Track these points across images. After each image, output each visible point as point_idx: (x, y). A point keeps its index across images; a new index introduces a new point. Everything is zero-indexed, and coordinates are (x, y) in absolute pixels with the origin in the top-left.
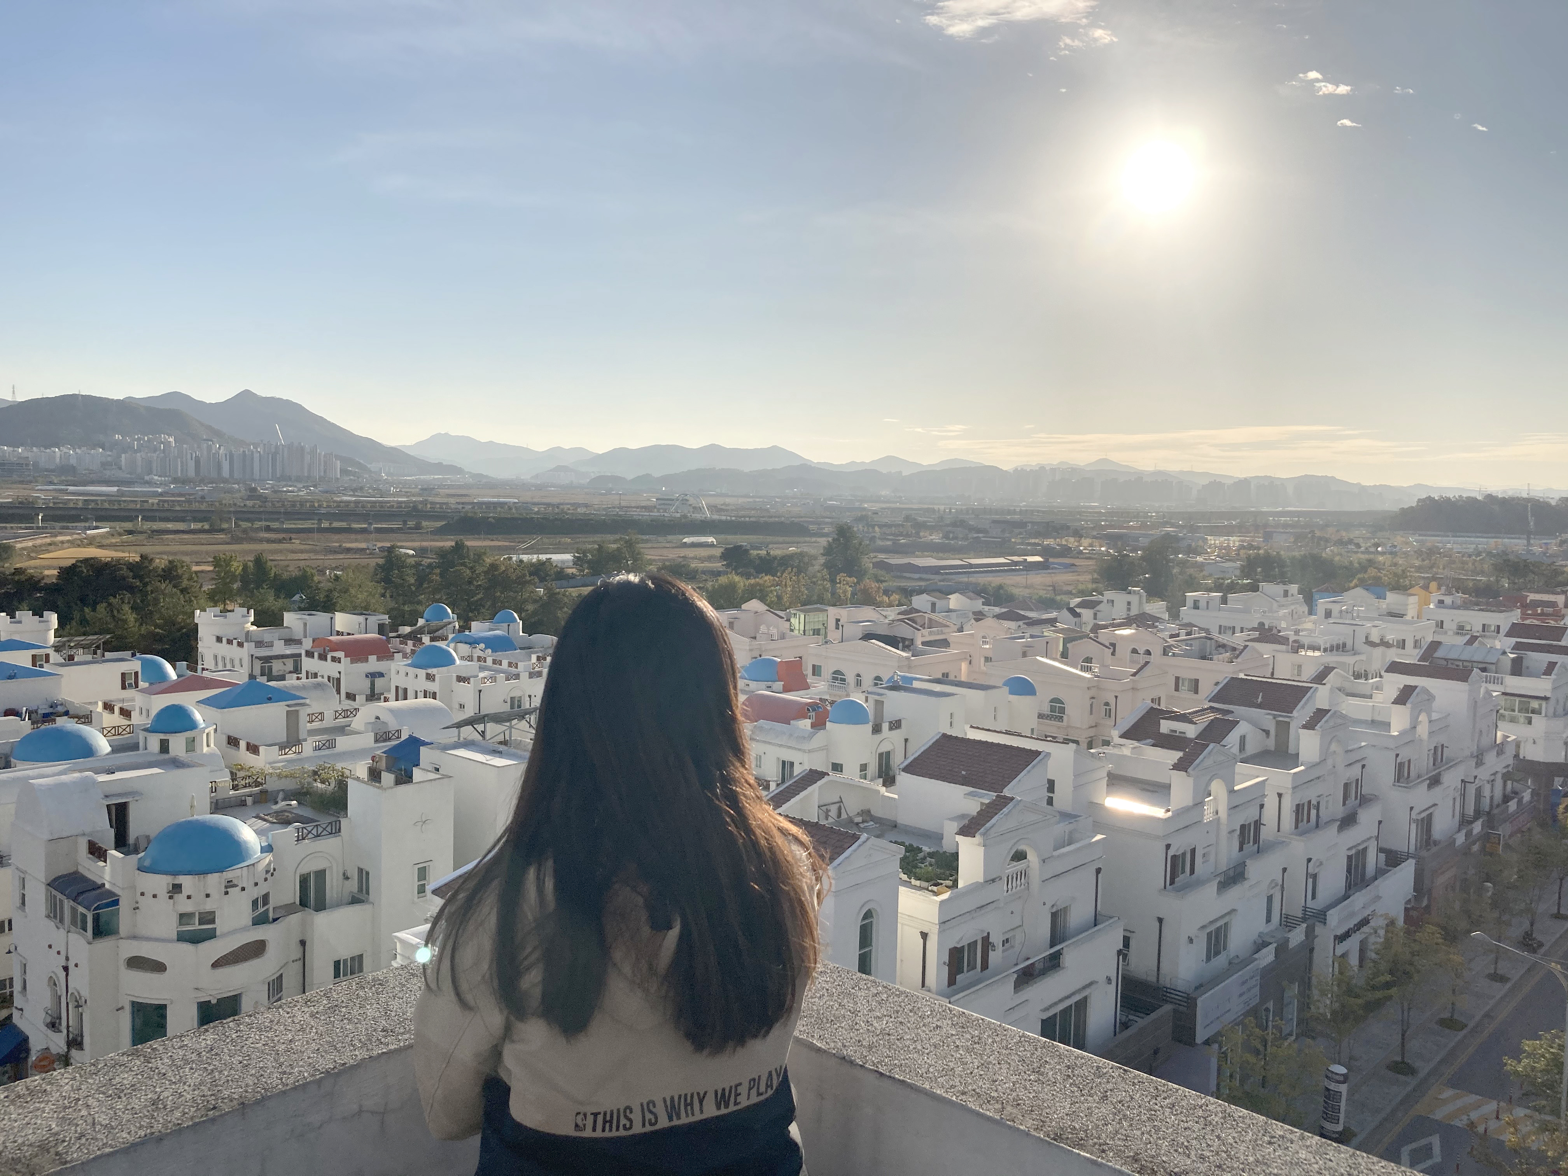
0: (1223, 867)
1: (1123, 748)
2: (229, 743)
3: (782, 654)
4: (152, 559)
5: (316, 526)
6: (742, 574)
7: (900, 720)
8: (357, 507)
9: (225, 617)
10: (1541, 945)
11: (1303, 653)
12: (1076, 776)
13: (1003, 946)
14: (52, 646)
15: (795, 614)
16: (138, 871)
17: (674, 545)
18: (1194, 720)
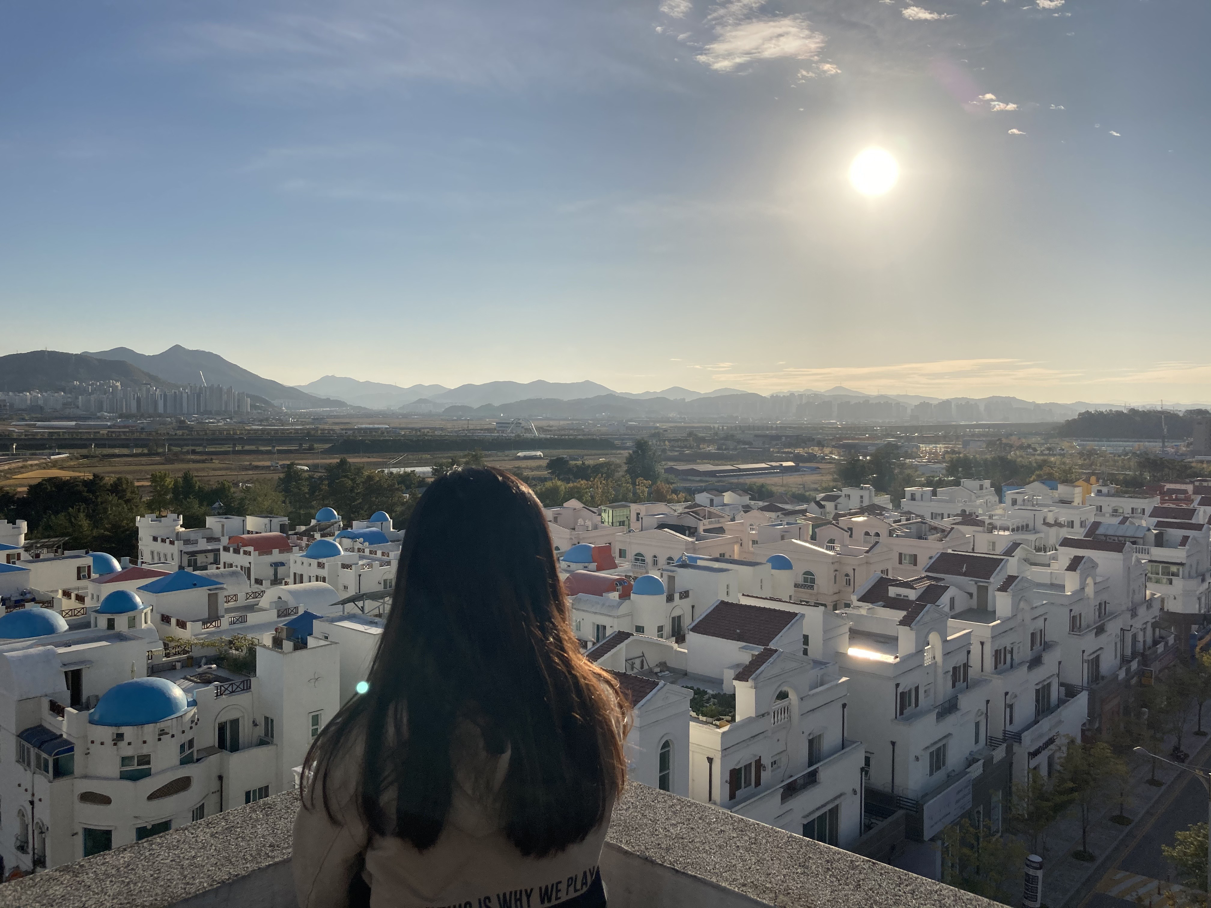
0: (940, 699)
1: (861, 610)
2: (163, 620)
3: (594, 541)
4: (102, 477)
5: (231, 449)
6: (562, 480)
7: (688, 591)
8: (263, 434)
9: (160, 521)
10: (1187, 756)
11: (996, 533)
12: (825, 631)
13: (772, 766)
14: (23, 547)
15: (605, 510)
16: (89, 724)
17: (511, 458)
18: (915, 586)
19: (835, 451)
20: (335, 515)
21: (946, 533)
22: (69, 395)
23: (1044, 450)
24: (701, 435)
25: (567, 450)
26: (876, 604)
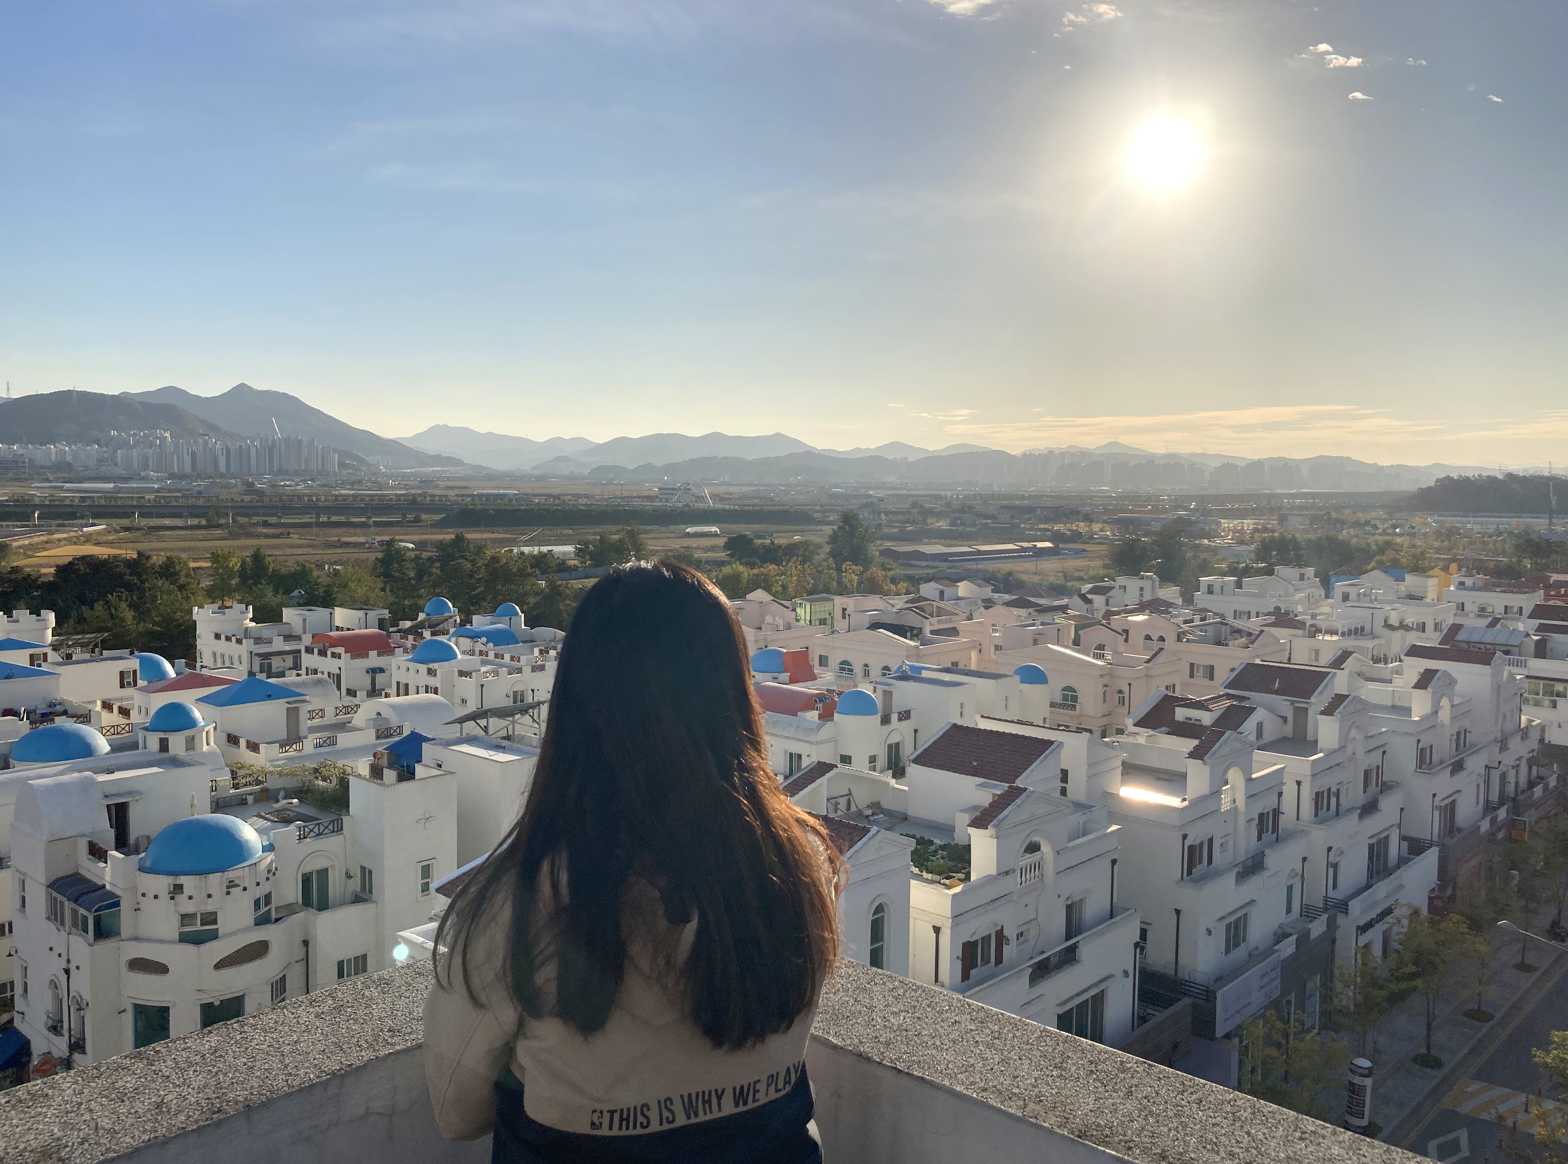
0: (1241, 855)
1: (1138, 737)
2: (229, 741)
3: (787, 644)
4: (149, 556)
5: (313, 520)
6: (745, 564)
7: (909, 710)
8: (355, 500)
9: (224, 613)
11: (1321, 637)
12: (1090, 765)
13: (1018, 939)
14: (51, 645)
15: (800, 604)
16: (139, 872)
17: (677, 535)
18: (1210, 707)
19: (1107, 527)
20: (450, 608)
21: (1253, 638)
22: (105, 449)
23: (1387, 528)
24: (927, 506)
25: (752, 526)
26: (1158, 730)
